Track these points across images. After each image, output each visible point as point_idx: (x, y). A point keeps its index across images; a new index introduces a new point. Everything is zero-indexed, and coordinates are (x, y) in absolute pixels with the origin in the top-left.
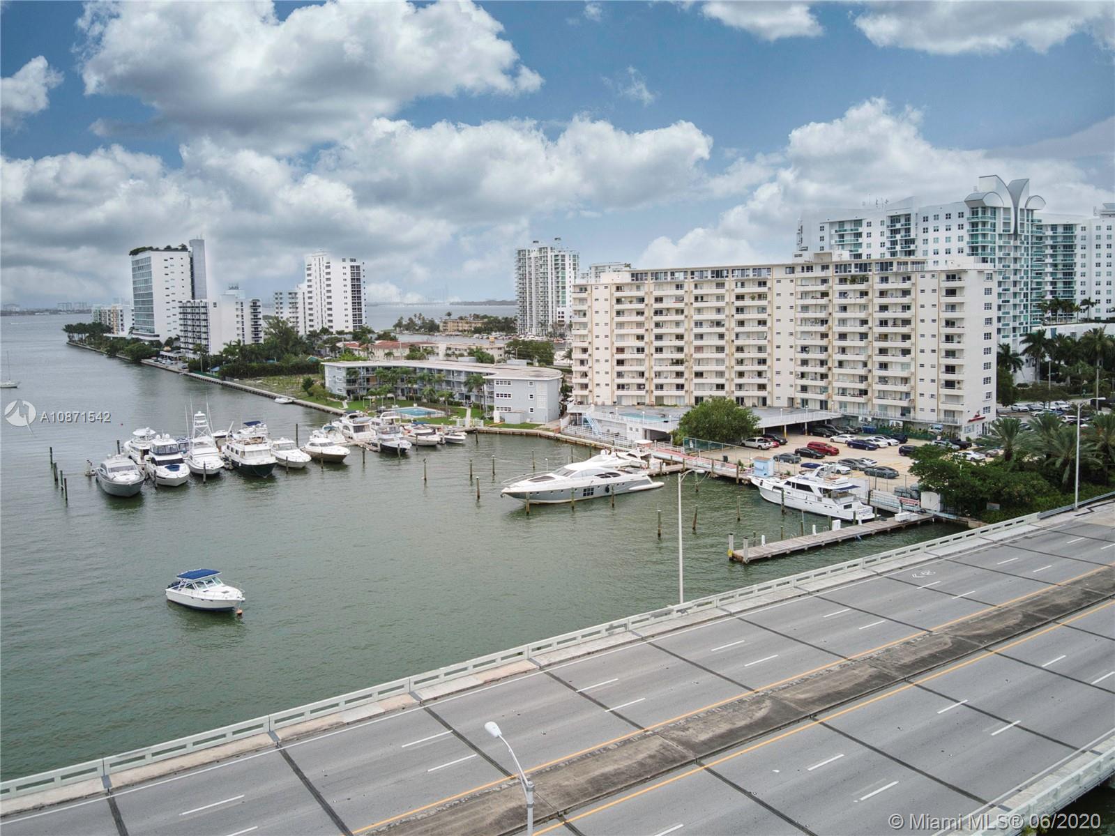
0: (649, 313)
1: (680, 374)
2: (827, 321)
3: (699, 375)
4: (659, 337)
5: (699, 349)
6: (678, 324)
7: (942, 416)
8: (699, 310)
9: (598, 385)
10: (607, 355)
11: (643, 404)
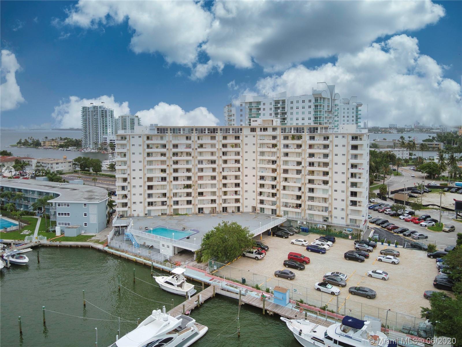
0: (169, 154)
1: (189, 194)
2: (276, 162)
3: (201, 194)
4: (176, 171)
5: (201, 178)
6: (187, 162)
7: (349, 222)
8: (201, 153)
9: (134, 203)
10: (141, 182)
11: (166, 214)
